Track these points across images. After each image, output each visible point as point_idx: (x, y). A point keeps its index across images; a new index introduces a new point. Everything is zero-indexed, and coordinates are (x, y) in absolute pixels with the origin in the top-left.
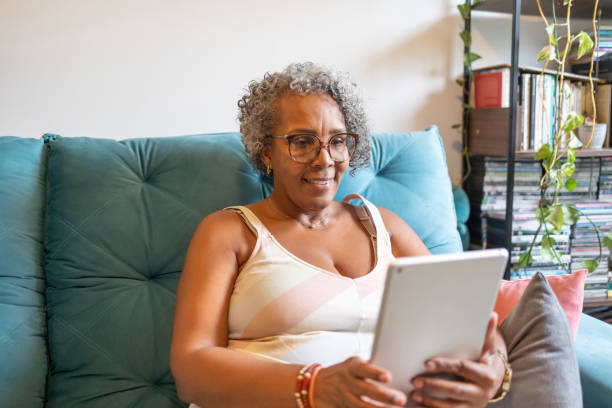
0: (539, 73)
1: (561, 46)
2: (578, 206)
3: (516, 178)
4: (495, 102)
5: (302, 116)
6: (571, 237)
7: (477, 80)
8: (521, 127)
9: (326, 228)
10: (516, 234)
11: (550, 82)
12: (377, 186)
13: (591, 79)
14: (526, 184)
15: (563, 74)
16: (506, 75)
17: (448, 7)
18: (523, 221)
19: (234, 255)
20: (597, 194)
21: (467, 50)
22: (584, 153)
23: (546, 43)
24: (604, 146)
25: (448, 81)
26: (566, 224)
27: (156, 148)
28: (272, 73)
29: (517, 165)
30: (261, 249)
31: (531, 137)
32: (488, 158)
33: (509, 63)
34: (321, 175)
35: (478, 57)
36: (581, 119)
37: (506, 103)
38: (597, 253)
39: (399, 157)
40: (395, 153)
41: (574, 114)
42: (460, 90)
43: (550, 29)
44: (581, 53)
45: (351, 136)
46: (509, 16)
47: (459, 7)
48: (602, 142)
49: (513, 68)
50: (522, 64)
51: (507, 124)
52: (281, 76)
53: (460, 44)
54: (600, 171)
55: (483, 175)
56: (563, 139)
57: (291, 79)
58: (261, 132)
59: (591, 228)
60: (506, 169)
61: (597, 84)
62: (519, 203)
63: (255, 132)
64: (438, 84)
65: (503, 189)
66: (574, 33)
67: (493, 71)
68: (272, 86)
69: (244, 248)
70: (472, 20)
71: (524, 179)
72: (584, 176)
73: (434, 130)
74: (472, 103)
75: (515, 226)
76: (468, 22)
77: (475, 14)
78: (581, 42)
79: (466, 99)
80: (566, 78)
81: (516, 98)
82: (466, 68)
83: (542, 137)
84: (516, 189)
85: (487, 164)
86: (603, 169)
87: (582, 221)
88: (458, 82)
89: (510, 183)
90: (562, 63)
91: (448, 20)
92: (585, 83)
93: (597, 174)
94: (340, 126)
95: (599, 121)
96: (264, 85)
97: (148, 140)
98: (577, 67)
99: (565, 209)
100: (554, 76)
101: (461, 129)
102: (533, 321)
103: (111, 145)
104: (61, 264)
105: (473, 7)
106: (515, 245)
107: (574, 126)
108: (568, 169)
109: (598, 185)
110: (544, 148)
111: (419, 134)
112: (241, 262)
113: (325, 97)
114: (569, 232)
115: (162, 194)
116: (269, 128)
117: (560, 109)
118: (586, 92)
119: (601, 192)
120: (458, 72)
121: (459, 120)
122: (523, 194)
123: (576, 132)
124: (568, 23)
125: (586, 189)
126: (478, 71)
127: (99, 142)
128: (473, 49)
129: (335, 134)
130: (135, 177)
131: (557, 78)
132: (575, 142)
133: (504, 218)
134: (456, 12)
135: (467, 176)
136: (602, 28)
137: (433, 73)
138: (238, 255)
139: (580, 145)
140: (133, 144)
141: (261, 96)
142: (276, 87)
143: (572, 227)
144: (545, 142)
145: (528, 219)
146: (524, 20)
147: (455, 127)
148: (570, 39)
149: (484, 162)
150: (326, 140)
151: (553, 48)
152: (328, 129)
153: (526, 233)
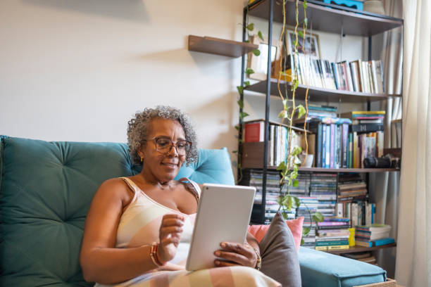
0: (278, 125)
1: (290, 111)
2: (300, 198)
3: (267, 183)
4: (256, 139)
5: (164, 129)
6: (296, 216)
7: (246, 128)
8: (270, 154)
9: (172, 189)
10: (267, 212)
11: (285, 130)
12: (196, 176)
13: (305, 131)
14: (272, 186)
15: (291, 127)
16: (262, 124)
17: (231, 87)
18: (271, 205)
19: (121, 202)
20: (309, 194)
21: (241, 110)
22: (302, 168)
23: (283, 109)
24: (312, 166)
25: (231, 127)
26: (292, 208)
27: (71, 147)
28: (148, 108)
29: (268, 175)
30: (137, 199)
31: (275, 159)
32: (252, 171)
33: (264, 119)
34: (171, 161)
35: (247, 115)
36: (300, 149)
37: (262, 139)
38: (309, 225)
39: (207, 161)
40: (206, 159)
41: (297, 147)
42: (237, 133)
43: (285, 102)
44: (300, 116)
45: (188, 143)
46: (264, 95)
47: (238, 87)
48: (311, 164)
49: (266, 121)
50: (271, 120)
51: (263, 151)
52: (153, 110)
53: (237, 107)
54: (311, 182)
55: (249, 180)
56: (292, 159)
57: (159, 111)
58: (140, 137)
59: (307, 210)
60: (262, 177)
61: (308, 134)
62: (268, 196)
63: (137, 137)
64: (225, 128)
65: (261, 188)
66: (297, 105)
67: (255, 123)
68: (149, 115)
69: (127, 198)
70: (244, 95)
71: (271, 183)
72: (302, 184)
73: (225, 149)
74: (243, 140)
75: (267, 208)
76: (242, 96)
77: (246, 92)
78: (300, 110)
79: (240, 137)
80: (292, 129)
81: (267, 137)
82: (240, 120)
83: (281, 158)
84: (268, 189)
85: (251, 174)
86: (312, 180)
87: (302, 206)
88: (236, 127)
89: (264, 185)
90: (291, 120)
91: (231, 94)
92: (302, 133)
93: (309, 183)
94: (183, 137)
95: (310, 153)
96: (144, 113)
97: (66, 143)
98: (299, 124)
99: (293, 199)
100: (287, 128)
101: (237, 153)
102: (276, 235)
103: (45, 144)
104: (12, 209)
105: (245, 88)
106: (267, 218)
107: (297, 152)
108: (294, 175)
109: (310, 189)
110: (282, 164)
111: (217, 151)
112: (125, 206)
113: (176, 121)
114: (295, 212)
115: (75, 172)
116: (144, 136)
117: (289, 143)
118: (303, 138)
119: (311, 193)
120: (236, 122)
121: (236, 149)
122: (270, 192)
123: (298, 156)
124: (293, 100)
125: (303, 191)
126: (247, 123)
127: (37, 141)
128: (245, 111)
129: (180, 140)
130: (59, 161)
131: (288, 129)
132: (297, 161)
133: (261, 203)
134: (236, 90)
135: (240, 180)
136: (311, 105)
137: (222, 122)
138: (123, 202)
139: (300, 162)
140: (57, 144)
141: (143, 118)
142: (150, 115)
143: (297, 210)
144: (282, 161)
145: (273, 204)
146: (271, 97)
147: (234, 152)
148: (294, 108)
149: (250, 172)
150: (175, 142)
151: (286, 112)
152: (177, 137)
153: (272, 212)
